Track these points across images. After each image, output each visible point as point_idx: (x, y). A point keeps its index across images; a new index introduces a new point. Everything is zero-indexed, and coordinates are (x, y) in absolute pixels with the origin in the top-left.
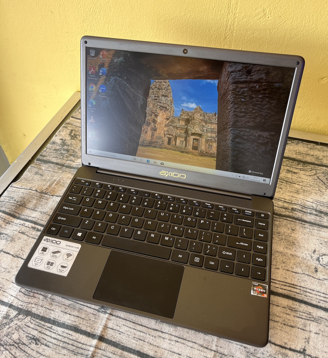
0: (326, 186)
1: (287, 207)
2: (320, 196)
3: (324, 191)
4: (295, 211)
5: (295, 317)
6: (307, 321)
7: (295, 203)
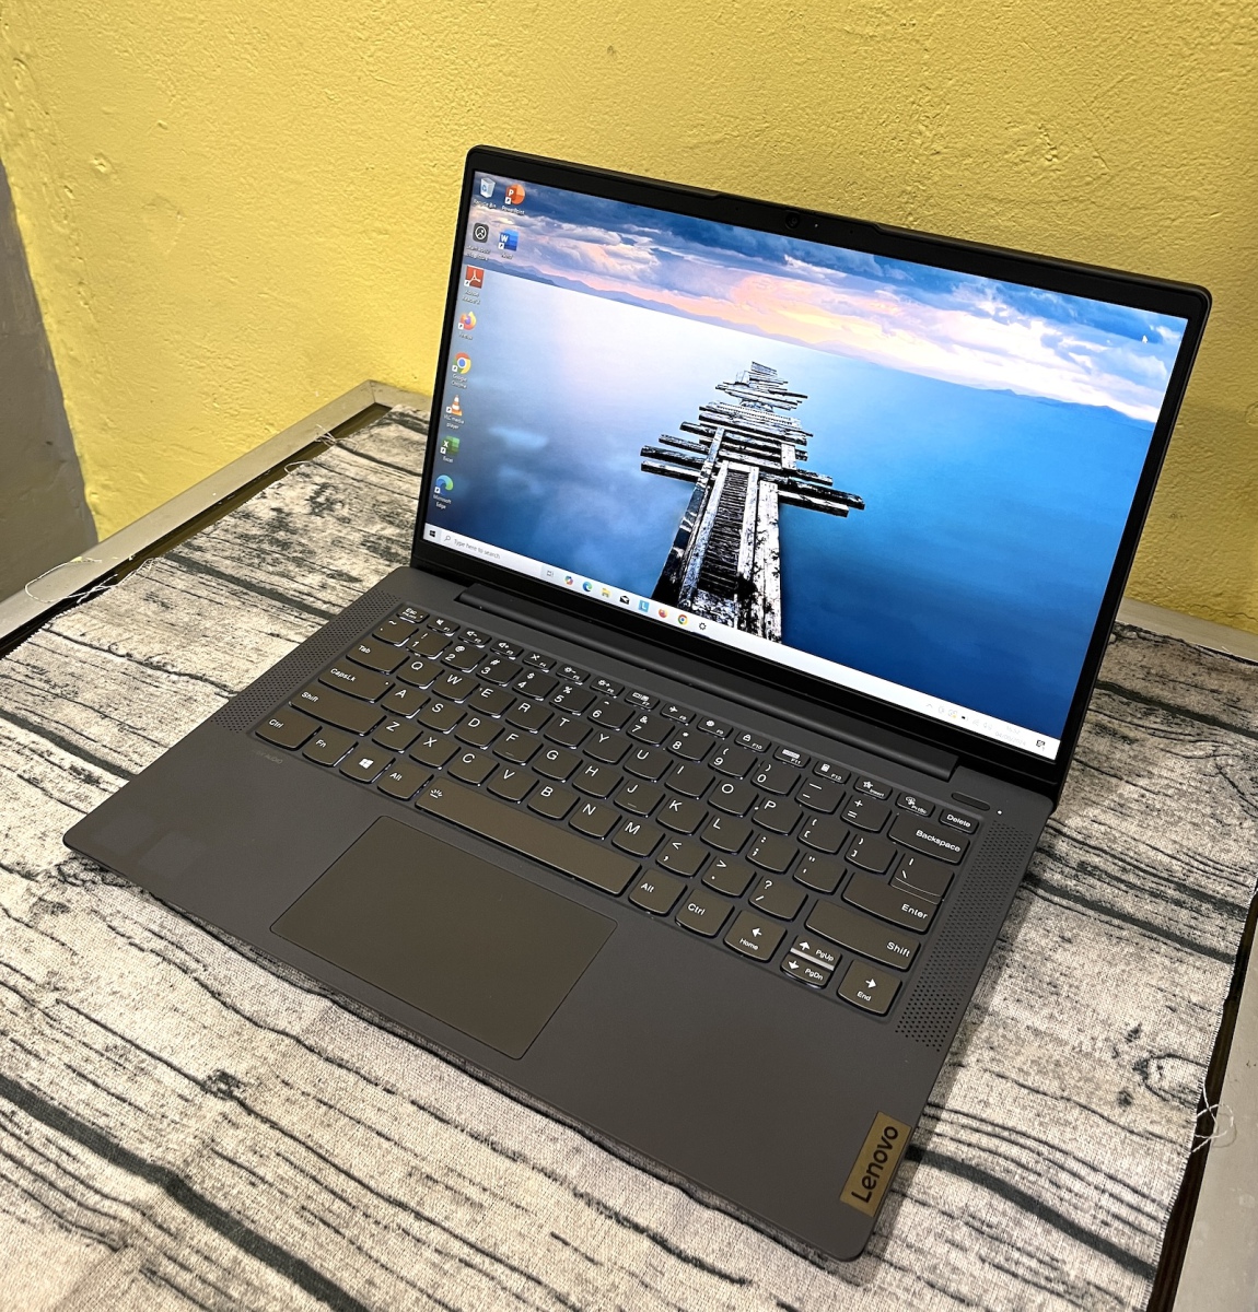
0: (1245, 803)
1: (1064, 855)
2: (1213, 839)
3: (1235, 822)
4: (1090, 874)
5: (983, 1261)
6: (1032, 1290)
7: (1100, 846)
